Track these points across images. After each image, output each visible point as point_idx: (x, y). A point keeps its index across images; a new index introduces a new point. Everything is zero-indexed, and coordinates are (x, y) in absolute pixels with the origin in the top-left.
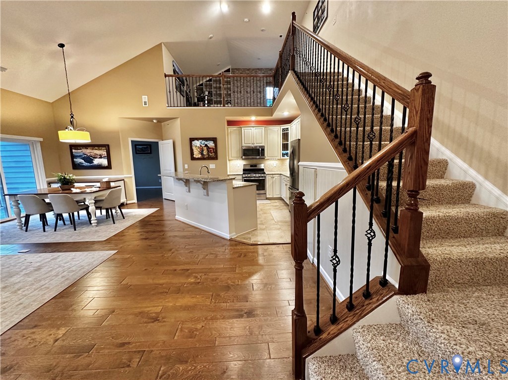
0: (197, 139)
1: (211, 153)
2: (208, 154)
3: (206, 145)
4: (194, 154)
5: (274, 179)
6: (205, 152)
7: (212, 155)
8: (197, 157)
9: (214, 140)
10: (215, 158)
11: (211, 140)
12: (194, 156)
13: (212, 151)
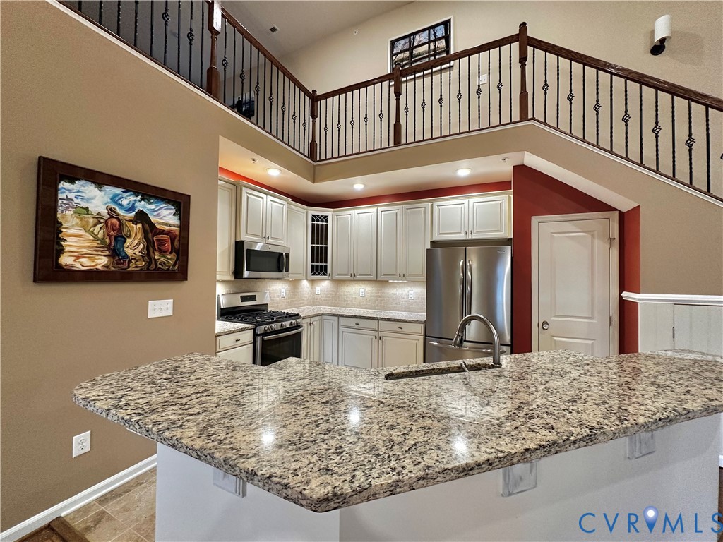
0: (98, 179)
1: (162, 252)
2: (147, 255)
3: (142, 217)
4: (61, 251)
5: (312, 326)
6: (133, 247)
7: (165, 260)
8: (84, 264)
9: (181, 203)
10: (179, 273)
11: (168, 201)
12: (66, 260)
13: (168, 246)
